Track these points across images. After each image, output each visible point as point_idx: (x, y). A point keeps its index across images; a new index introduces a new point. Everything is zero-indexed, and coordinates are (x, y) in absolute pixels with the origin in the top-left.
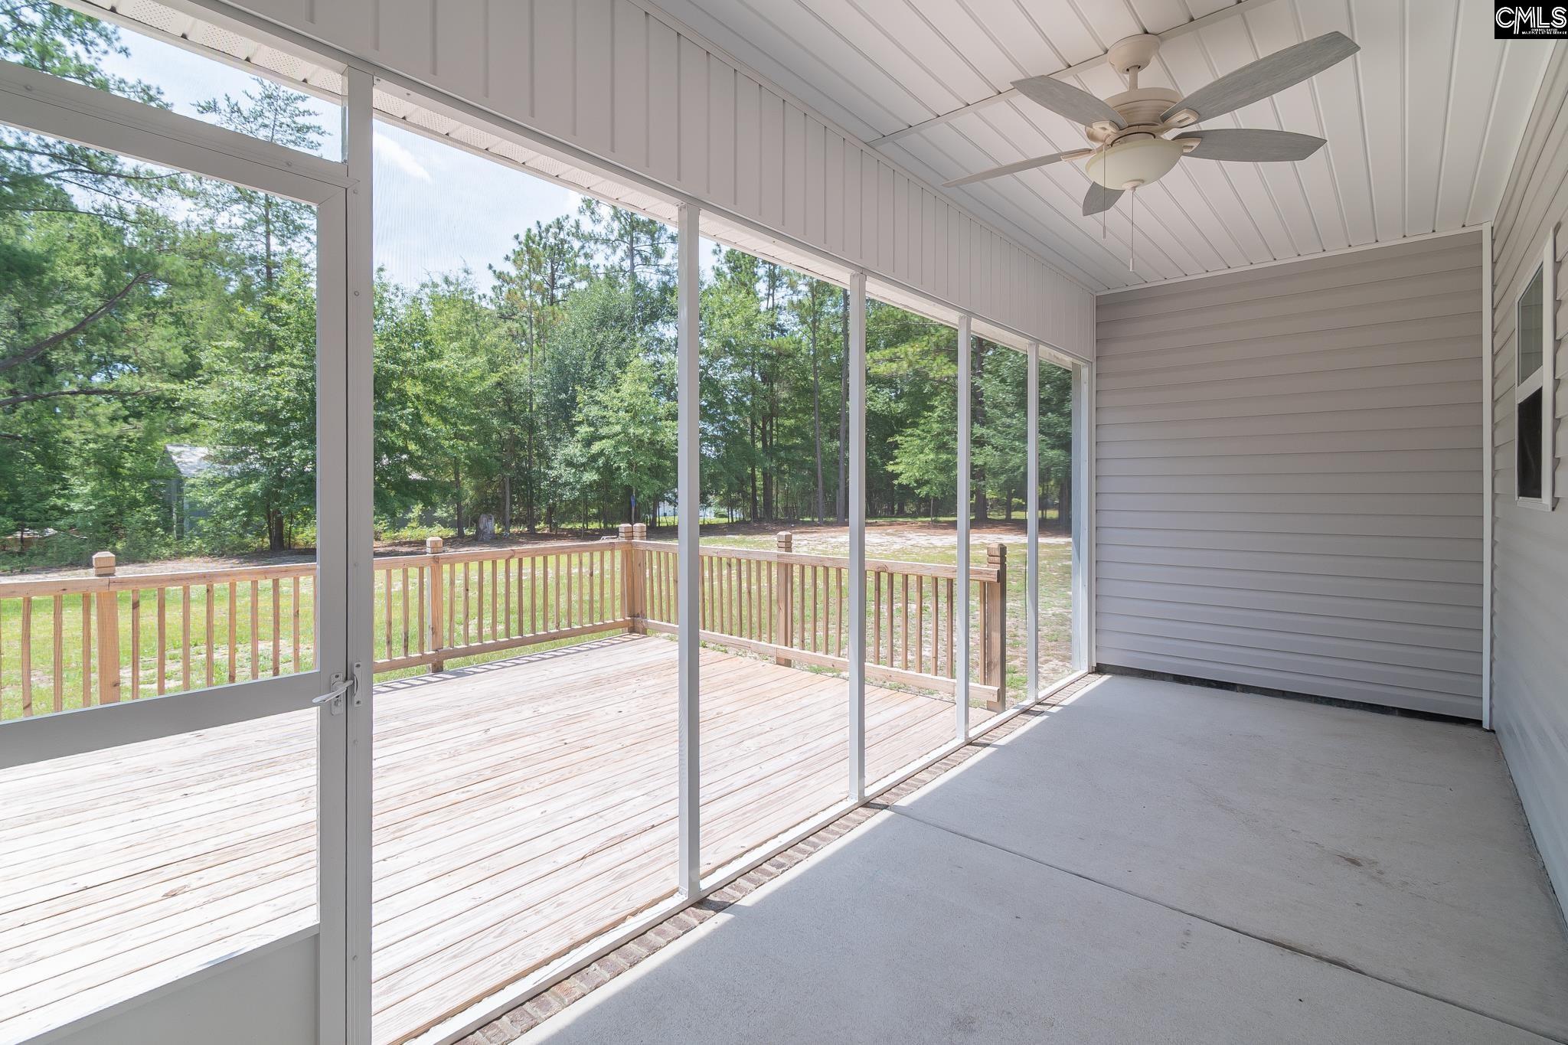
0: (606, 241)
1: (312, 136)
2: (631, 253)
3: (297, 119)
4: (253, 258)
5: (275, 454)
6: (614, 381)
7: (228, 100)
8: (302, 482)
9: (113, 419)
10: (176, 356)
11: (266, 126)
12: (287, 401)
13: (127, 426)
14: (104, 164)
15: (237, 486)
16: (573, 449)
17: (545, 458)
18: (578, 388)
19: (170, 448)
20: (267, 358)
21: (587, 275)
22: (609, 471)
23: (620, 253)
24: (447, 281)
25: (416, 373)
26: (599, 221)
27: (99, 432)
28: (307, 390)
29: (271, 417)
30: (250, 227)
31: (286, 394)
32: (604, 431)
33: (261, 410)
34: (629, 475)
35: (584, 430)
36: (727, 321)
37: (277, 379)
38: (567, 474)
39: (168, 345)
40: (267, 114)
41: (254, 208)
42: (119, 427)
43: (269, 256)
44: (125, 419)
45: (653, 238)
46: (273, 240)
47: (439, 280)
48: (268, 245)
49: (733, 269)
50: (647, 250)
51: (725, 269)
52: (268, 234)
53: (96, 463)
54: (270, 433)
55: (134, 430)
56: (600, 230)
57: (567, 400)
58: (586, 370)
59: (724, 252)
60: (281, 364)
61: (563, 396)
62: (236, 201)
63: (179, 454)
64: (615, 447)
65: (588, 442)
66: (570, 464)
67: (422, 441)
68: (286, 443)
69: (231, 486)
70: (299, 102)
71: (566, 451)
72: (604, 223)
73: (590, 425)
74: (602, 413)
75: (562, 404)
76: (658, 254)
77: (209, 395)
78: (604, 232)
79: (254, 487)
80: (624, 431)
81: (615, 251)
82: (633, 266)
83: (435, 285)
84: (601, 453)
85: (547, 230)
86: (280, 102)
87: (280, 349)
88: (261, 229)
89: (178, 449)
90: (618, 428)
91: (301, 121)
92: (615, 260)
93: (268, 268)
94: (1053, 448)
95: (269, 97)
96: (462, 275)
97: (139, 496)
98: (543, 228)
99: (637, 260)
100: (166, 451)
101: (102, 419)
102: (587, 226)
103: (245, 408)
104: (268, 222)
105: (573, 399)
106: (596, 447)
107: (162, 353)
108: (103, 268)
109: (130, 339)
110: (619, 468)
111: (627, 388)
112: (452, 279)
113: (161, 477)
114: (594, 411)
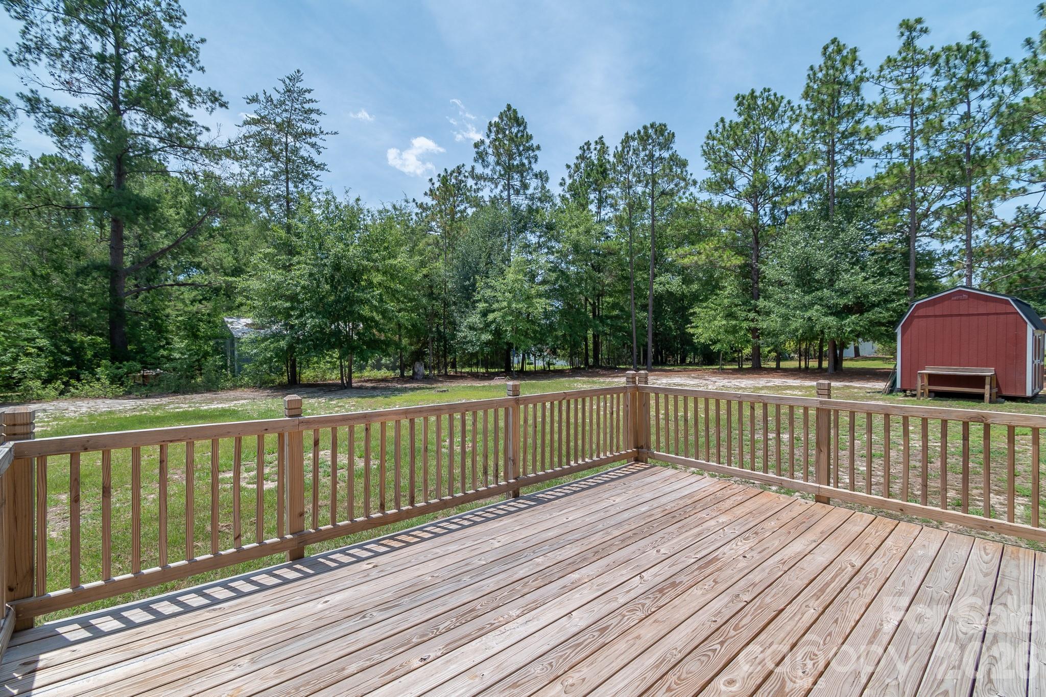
0: (491, 180)
1: (314, 116)
2: (508, 187)
3: (305, 105)
4: (279, 196)
5: (297, 321)
6: (502, 272)
7: (265, 93)
8: (312, 340)
9: (193, 302)
10: (229, 261)
11: (286, 111)
12: (303, 287)
13: (201, 306)
14: (189, 142)
15: (272, 343)
16: (475, 319)
17: (454, 325)
18: (477, 277)
19: (226, 319)
20: (290, 260)
21: (477, 203)
22: (498, 333)
23: (500, 187)
24: (394, 207)
25: (380, 268)
26: (488, 166)
27: (186, 309)
28: (315, 279)
29: (293, 298)
30: (276, 176)
31: (303, 283)
32: (495, 306)
33: (287, 293)
34: (512, 336)
35: (481, 306)
36: (574, 230)
37: (298, 273)
38: (471, 335)
39: (225, 255)
40: (287, 102)
41: (280, 164)
42: (197, 306)
43: (288, 194)
44: (200, 302)
45: (522, 176)
46: (291, 185)
47: (390, 207)
48: (287, 187)
49: (573, 196)
50: (517, 183)
51: (568, 196)
52: (287, 180)
53: (185, 328)
54: (292, 308)
55: (205, 308)
56: (488, 171)
57: (469, 286)
58: (482, 265)
59: (567, 184)
60: (299, 263)
61: (467, 283)
62: (269, 160)
63: (232, 323)
64: (503, 317)
65: (485, 314)
66: (471, 328)
67: (384, 313)
68: (300, 316)
69: (267, 343)
70: (307, 94)
71: (470, 320)
72: (491, 167)
73: (486, 302)
74: (493, 294)
75: (466, 288)
76: (525, 186)
77: (255, 284)
78: (490, 173)
79: (283, 344)
80: (509, 306)
81: (496, 187)
82: (509, 196)
83: (388, 211)
84: (494, 321)
85: (451, 174)
86: (295, 95)
87: (299, 253)
88: (283, 177)
89: (230, 320)
90: (505, 304)
91: (307, 106)
92: (497, 191)
93: (288, 203)
94: (826, 315)
95: (289, 91)
96: (404, 204)
97: (209, 349)
98: (449, 172)
99: (512, 191)
100: (224, 321)
101: (188, 302)
102: (479, 169)
103: (277, 292)
104: (287, 172)
105: (474, 285)
106: (491, 317)
107: (221, 260)
108: (186, 210)
109: (203, 252)
110: (506, 331)
111: (510, 277)
112: (398, 206)
113: (222, 337)
114: (489, 293)
